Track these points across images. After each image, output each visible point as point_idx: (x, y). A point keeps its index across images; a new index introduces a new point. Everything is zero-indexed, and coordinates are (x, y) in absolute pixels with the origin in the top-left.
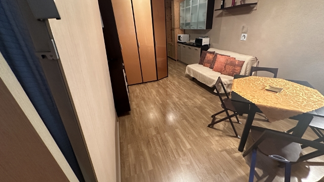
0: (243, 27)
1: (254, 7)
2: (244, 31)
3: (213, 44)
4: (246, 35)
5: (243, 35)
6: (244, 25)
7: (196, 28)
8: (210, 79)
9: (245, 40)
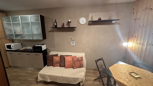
0: (71, 38)
1: (75, 29)
2: (72, 40)
3: (50, 48)
4: (74, 42)
5: (72, 42)
6: (71, 37)
7: (32, 39)
8: (73, 78)
9: (74, 44)
